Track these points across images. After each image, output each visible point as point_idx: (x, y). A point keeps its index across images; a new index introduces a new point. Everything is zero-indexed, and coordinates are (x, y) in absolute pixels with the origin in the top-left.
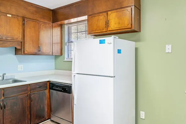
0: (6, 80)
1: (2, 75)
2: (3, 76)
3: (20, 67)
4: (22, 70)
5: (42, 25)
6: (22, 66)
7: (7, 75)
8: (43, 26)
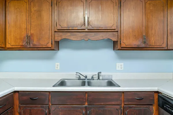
0: (102, 79)
1: (97, 73)
2: (98, 75)
3: (120, 65)
4: (122, 69)
5: (148, 2)
6: (122, 64)
7: (102, 74)
8: (149, 4)
